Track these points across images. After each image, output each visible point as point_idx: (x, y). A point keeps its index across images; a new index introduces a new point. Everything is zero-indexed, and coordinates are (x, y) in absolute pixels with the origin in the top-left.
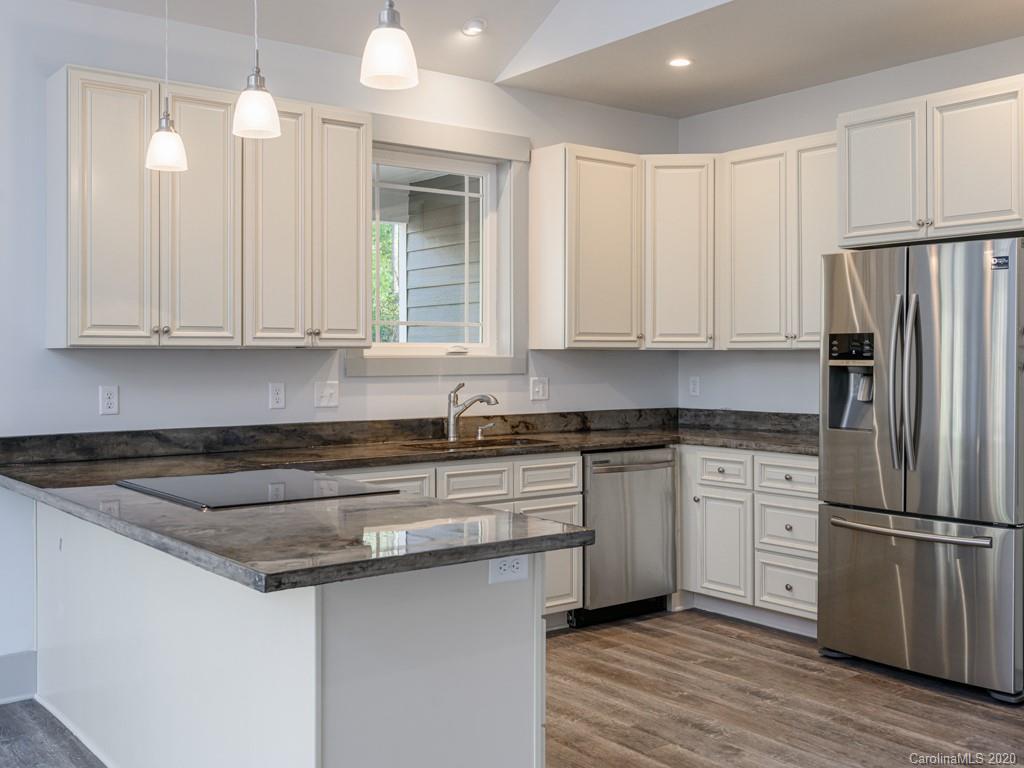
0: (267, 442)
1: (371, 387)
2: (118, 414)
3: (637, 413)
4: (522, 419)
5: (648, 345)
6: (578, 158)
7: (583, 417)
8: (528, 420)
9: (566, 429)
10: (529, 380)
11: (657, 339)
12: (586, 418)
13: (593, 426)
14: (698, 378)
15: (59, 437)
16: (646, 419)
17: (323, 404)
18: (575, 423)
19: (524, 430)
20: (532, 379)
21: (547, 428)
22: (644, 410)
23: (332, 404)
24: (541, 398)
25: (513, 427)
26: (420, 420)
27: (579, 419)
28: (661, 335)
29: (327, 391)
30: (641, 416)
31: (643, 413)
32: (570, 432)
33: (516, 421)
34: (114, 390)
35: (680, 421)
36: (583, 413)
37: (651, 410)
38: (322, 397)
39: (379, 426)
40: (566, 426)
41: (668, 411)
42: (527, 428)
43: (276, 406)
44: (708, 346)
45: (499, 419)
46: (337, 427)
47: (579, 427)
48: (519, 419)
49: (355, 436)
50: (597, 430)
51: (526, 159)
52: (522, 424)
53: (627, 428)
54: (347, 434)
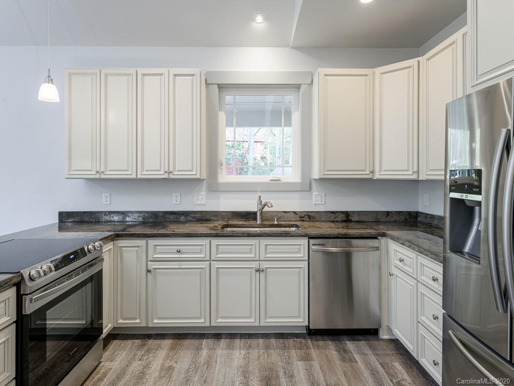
0: (170, 218)
1: (222, 196)
2: (110, 204)
3: (386, 213)
4: (306, 214)
5: (377, 176)
6: (326, 75)
7: (347, 214)
8: (310, 214)
9: (335, 220)
10: (312, 194)
11: (382, 173)
12: (349, 215)
13: (353, 219)
14: (427, 195)
15: (86, 212)
16: (392, 217)
17: (198, 203)
18: (341, 217)
19: (308, 219)
20: (314, 193)
21: (323, 219)
22: (391, 212)
23: (202, 203)
24: (320, 203)
25: (301, 217)
26: (247, 212)
27: (344, 215)
28: (385, 171)
29: (200, 197)
30: (388, 215)
31: (390, 213)
32: (337, 221)
33: (303, 215)
34: (109, 195)
35: (419, 219)
36: (347, 212)
37: (397, 212)
38: (198, 200)
39: (224, 214)
40: (335, 218)
41: (409, 213)
42: (310, 218)
43: (176, 203)
44: (414, 177)
45: (292, 213)
46: (204, 213)
47: (344, 219)
48: (304, 214)
49: (212, 218)
50: (357, 222)
51: (309, 82)
52: (306, 216)
53: (378, 222)
54: (208, 217)
